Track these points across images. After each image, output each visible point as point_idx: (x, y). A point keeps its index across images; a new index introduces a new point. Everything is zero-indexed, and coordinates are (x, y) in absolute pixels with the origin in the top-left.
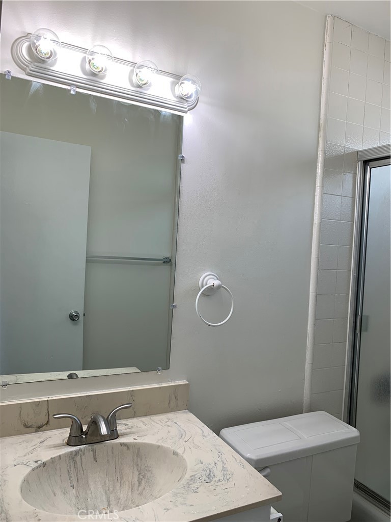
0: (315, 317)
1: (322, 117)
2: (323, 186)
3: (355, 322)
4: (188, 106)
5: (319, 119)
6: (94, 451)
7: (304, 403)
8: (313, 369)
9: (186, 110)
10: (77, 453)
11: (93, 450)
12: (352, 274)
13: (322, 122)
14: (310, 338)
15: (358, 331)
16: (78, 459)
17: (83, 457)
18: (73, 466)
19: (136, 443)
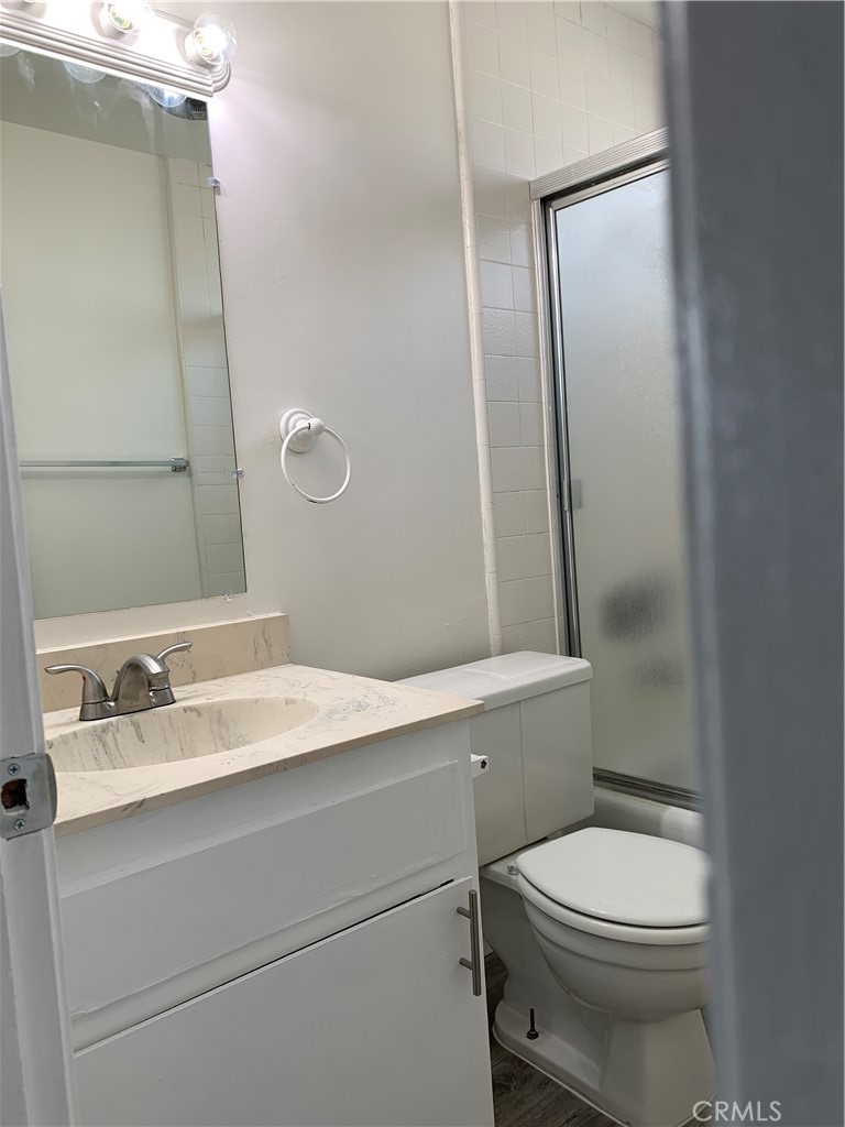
0: (492, 488)
1: (460, 115)
2: (477, 246)
3: (560, 496)
4: (214, 82)
5: (456, 120)
6: (137, 726)
7: (492, 643)
8: (499, 583)
9: (211, 89)
10: (104, 729)
11: (133, 723)
12: (546, 409)
13: (461, 126)
14: (487, 527)
15: (566, 508)
16: (109, 738)
17: (118, 736)
18: (101, 750)
19: (213, 704)
